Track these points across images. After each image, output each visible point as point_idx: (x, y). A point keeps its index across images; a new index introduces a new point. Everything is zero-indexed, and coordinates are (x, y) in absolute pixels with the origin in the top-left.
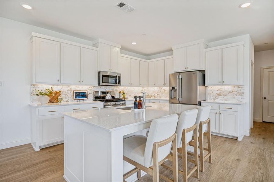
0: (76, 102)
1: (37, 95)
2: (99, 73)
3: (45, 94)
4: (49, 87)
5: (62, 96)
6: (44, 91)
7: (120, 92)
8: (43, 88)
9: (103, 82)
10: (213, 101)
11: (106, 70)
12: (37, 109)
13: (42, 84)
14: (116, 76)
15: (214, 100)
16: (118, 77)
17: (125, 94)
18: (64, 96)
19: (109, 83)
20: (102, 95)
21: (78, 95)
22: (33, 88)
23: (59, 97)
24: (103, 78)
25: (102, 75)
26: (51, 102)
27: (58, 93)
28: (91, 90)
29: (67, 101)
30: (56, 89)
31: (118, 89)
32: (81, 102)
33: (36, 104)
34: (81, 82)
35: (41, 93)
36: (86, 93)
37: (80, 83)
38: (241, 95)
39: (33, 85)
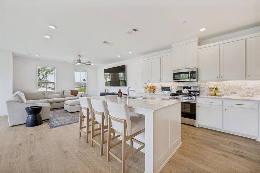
0: (162, 93)
9: (174, 79)
19: (180, 79)
24: (175, 75)
32: (165, 93)
36: (170, 88)
37: (160, 81)
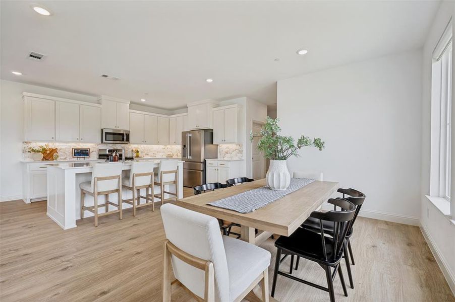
0: (75, 159)
1: (29, 152)
2: (102, 130)
3: (38, 152)
4: (43, 144)
5: (59, 153)
6: (37, 148)
7: (132, 151)
8: (36, 145)
9: (106, 140)
10: (222, 159)
11: (111, 127)
12: (28, 164)
13: (35, 141)
14: (124, 134)
15: (224, 158)
16: (126, 134)
17: (139, 153)
18: (62, 153)
20: (110, 153)
21: (77, 153)
22: (26, 145)
23: (54, 155)
24: (107, 135)
25: (105, 133)
26: (46, 159)
27: (53, 151)
28: (94, 148)
29: (65, 159)
30: (52, 146)
31: (130, 147)
32: (82, 159)
33: (28, 160)
34: (80, 140)
35: (34, 151)
36: (88, 150)
38: (241, 153)
39: (25, 142)
